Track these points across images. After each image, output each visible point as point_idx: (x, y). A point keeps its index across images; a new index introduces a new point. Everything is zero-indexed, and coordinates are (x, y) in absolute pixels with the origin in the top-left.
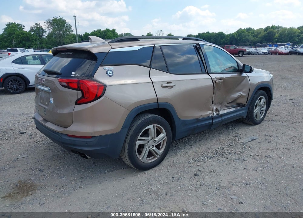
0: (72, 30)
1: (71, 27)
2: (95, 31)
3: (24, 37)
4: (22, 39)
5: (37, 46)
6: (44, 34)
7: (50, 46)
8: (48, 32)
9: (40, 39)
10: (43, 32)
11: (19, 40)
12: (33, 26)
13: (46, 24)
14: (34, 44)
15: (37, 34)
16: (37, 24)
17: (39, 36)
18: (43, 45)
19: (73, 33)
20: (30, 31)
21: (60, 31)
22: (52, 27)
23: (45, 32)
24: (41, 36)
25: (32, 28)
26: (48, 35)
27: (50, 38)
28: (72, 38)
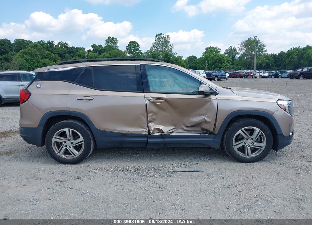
0: (265, 49)
1: (265, 46)
2: (292, 49)
3: (217, 59)
4: (215, 61)
5: (227, 67)
6: (237, 55)
7: (241, 66)
8: (241, 53)
9: (232, 60)
10: (236, 54)
11: (212, 62)
12: (227, 49)
13: (240, 46)
14: (225, 66)
15: (231, 56)
16: (231, 47)
17: (232, 57)
18: (234, 66)
19: (266, 53)
20: (225, 53)
21: (252, 52)
22: (245, 49)
23: (238, 53)
24: (233, 58)
25: (227, 50)
26: (240, 57)
27: (241, 59)
28: (264, 59)
